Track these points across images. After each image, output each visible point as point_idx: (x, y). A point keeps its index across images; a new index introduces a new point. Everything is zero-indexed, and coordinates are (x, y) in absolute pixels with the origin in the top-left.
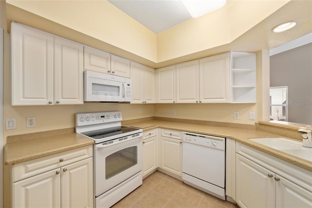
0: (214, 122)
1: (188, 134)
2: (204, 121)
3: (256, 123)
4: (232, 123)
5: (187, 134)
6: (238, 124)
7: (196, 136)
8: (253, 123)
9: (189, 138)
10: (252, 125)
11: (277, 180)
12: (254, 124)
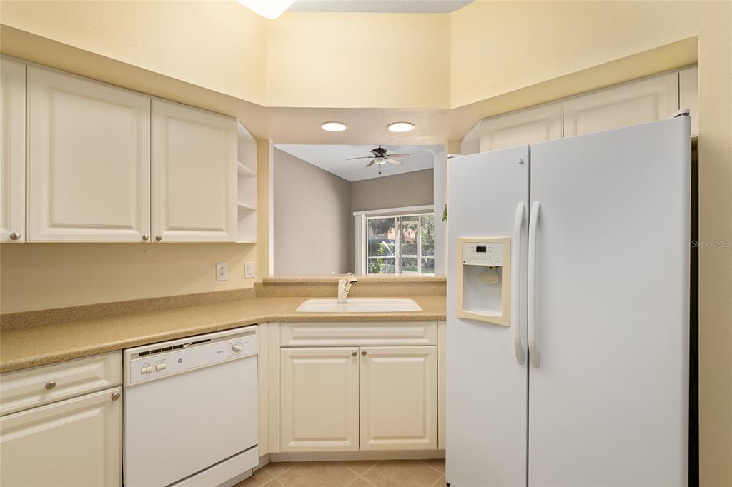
0: (165, 298)
1: (147, 353)
2: (131, 302)
3: (255, 284)
4: (212, 293)
5: (141, 354)
6: (225, 292)
7: (181, 346)
8: (250, 285)
9: (158, 362)
10: (250, 289)
11: (364, 353)
12: (252, 286)
